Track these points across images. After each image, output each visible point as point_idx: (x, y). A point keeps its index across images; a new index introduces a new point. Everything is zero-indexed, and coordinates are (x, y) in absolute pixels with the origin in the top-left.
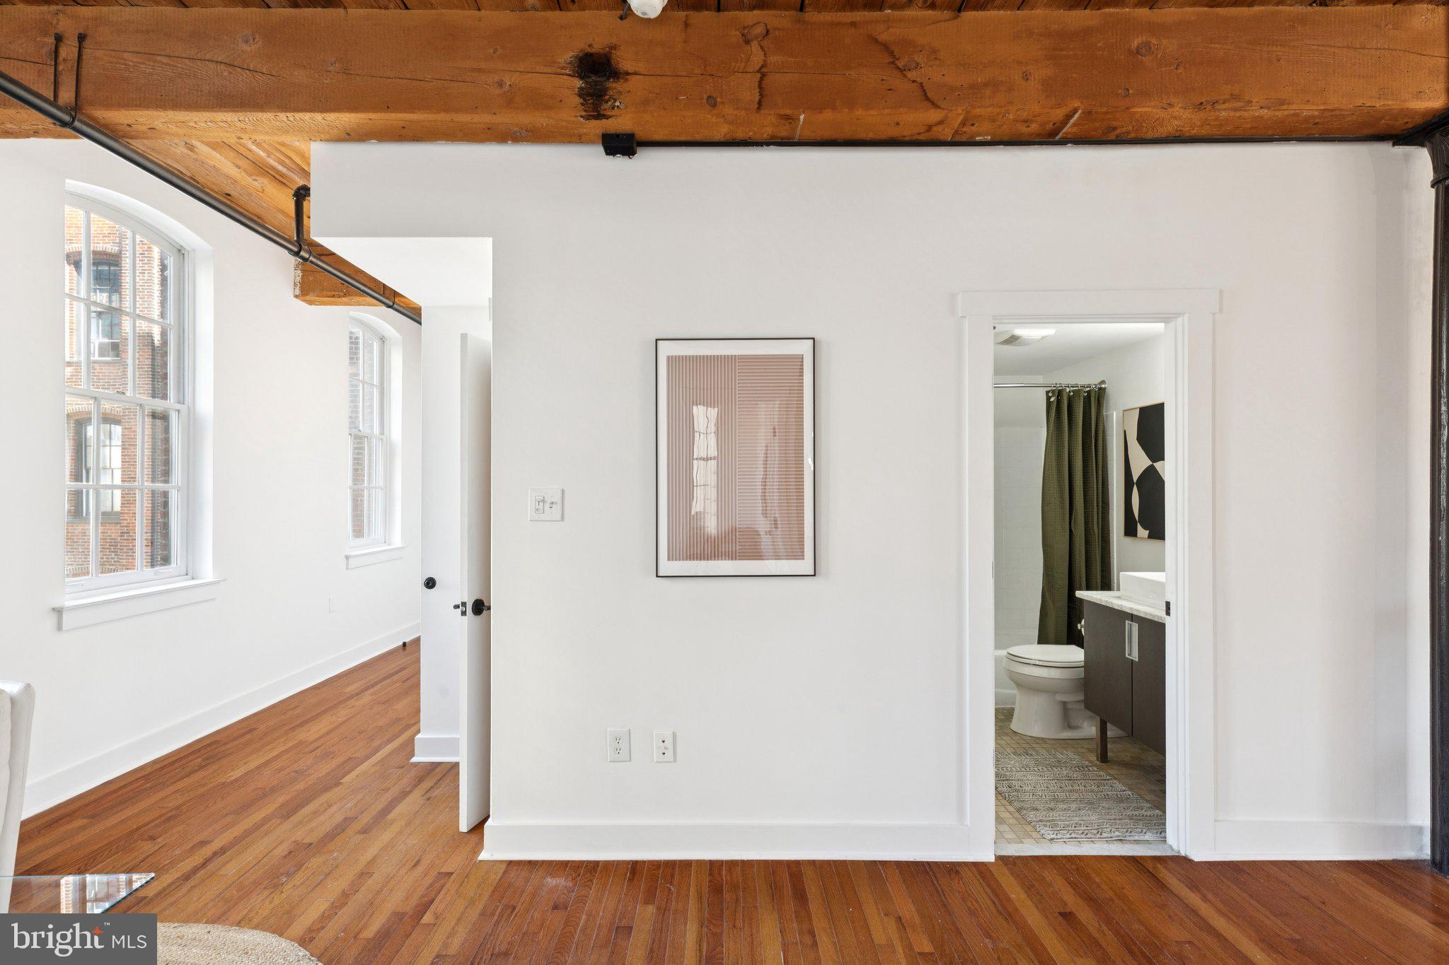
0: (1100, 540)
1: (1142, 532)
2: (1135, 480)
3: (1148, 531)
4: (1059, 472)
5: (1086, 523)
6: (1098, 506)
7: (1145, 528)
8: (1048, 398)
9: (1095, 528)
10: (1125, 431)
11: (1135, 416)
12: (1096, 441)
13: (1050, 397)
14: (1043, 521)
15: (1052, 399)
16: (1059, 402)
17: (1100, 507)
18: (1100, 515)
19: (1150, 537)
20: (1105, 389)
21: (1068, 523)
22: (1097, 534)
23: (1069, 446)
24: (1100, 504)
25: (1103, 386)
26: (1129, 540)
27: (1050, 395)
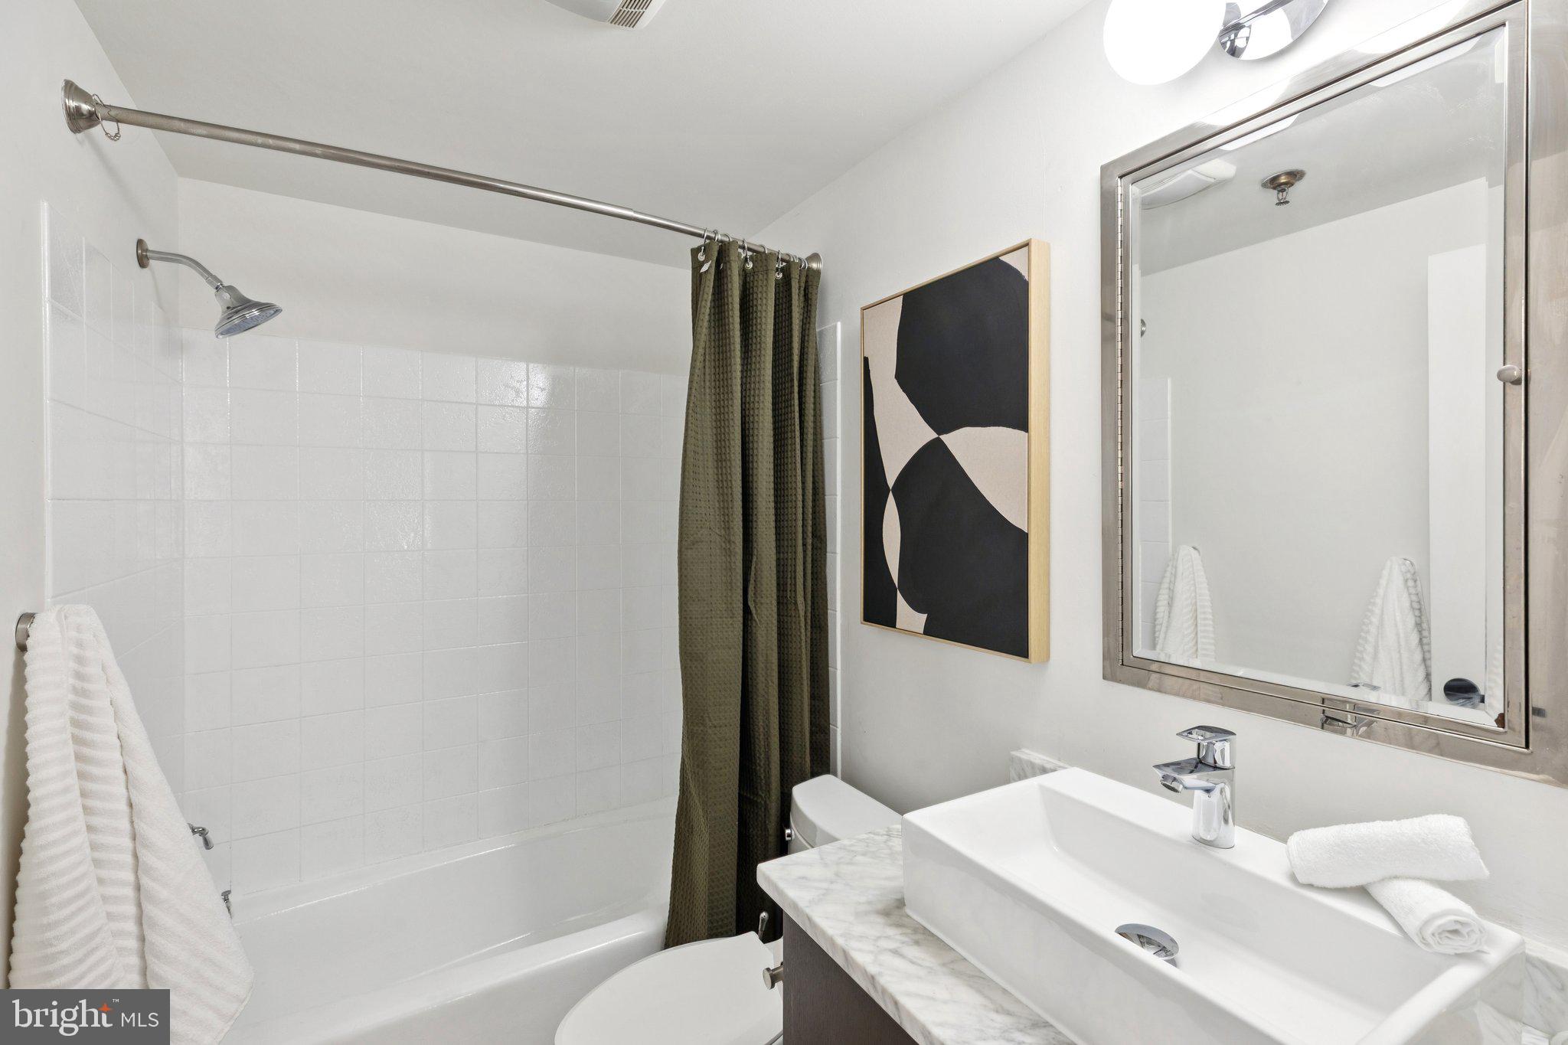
0: (809, 627)
1: (909, 617)
2: (891, 482)
3: (925, 616)
4: (721, 459)
5: (781, 586)
6: (804, 545)
7: (916, 606)
8: (696, 266)
9: (800, 599)
10: (866, 360)
11: (892, 318)
12: (801, 385)
13: (702, 264)
14: (680, 590)
15: (705, 268)
16: (720, 275)
17: (809, 547)
18: (809, 566)
19: (929, 630)
20: (818, 272)
21: (740, 592)
22: (802, 613)
23: (744, 390)
24: (809, 541)
25: (814, 265)
26: (874, 631)
27: (701, 257)
